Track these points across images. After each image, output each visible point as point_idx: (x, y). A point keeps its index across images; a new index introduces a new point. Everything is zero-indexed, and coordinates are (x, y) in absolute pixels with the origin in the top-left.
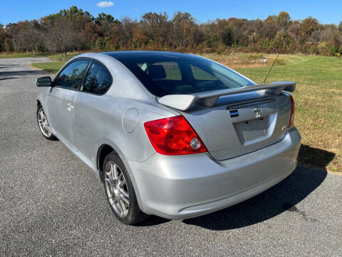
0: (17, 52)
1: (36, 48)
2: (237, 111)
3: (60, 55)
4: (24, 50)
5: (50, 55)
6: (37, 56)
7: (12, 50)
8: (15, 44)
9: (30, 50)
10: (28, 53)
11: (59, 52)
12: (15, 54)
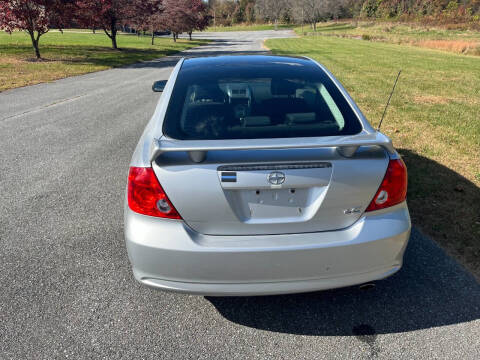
0: (259, 22)
1: (281, 16)
2: (235, 174)
3: (307, 28)
4: (267, 20)
5: (297, 26)
6: (280, 27)
7: (253, 20)
8: (257, 11)
9: (273, 21)
10: (270, 25)
11: (306, 22)
12: (255, 25)
